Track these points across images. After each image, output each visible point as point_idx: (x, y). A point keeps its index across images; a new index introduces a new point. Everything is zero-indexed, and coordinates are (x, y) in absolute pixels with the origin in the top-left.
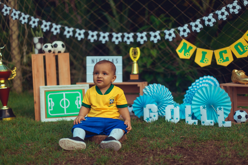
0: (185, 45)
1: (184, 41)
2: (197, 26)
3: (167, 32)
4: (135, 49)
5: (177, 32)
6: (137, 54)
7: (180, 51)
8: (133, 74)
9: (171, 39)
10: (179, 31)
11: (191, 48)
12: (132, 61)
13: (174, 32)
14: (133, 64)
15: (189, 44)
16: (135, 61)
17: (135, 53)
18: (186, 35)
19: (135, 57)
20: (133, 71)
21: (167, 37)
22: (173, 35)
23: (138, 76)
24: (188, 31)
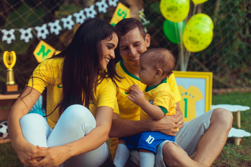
0: (43, 47)
1: (42, 43)
2: (55, 27)
3: (23, 31)
4: (9, 53)
5: (34, 33)
6: (13, 60)
7: (39, 54)
8: (9, 85)
9: (27, 40)
10: (37, 32)
11: (49, 51)
12: (6, 68)
13: (32, 32)
14: (8, 72)
15: (47, 47)
16: (10, 68)
17: (10, 58)
18: (44, 36)
19: (10, 63)
20: (9, 81)
21: (23, 37)
22: (30, 36)
23: (16, 86)
24: (46, 32)
